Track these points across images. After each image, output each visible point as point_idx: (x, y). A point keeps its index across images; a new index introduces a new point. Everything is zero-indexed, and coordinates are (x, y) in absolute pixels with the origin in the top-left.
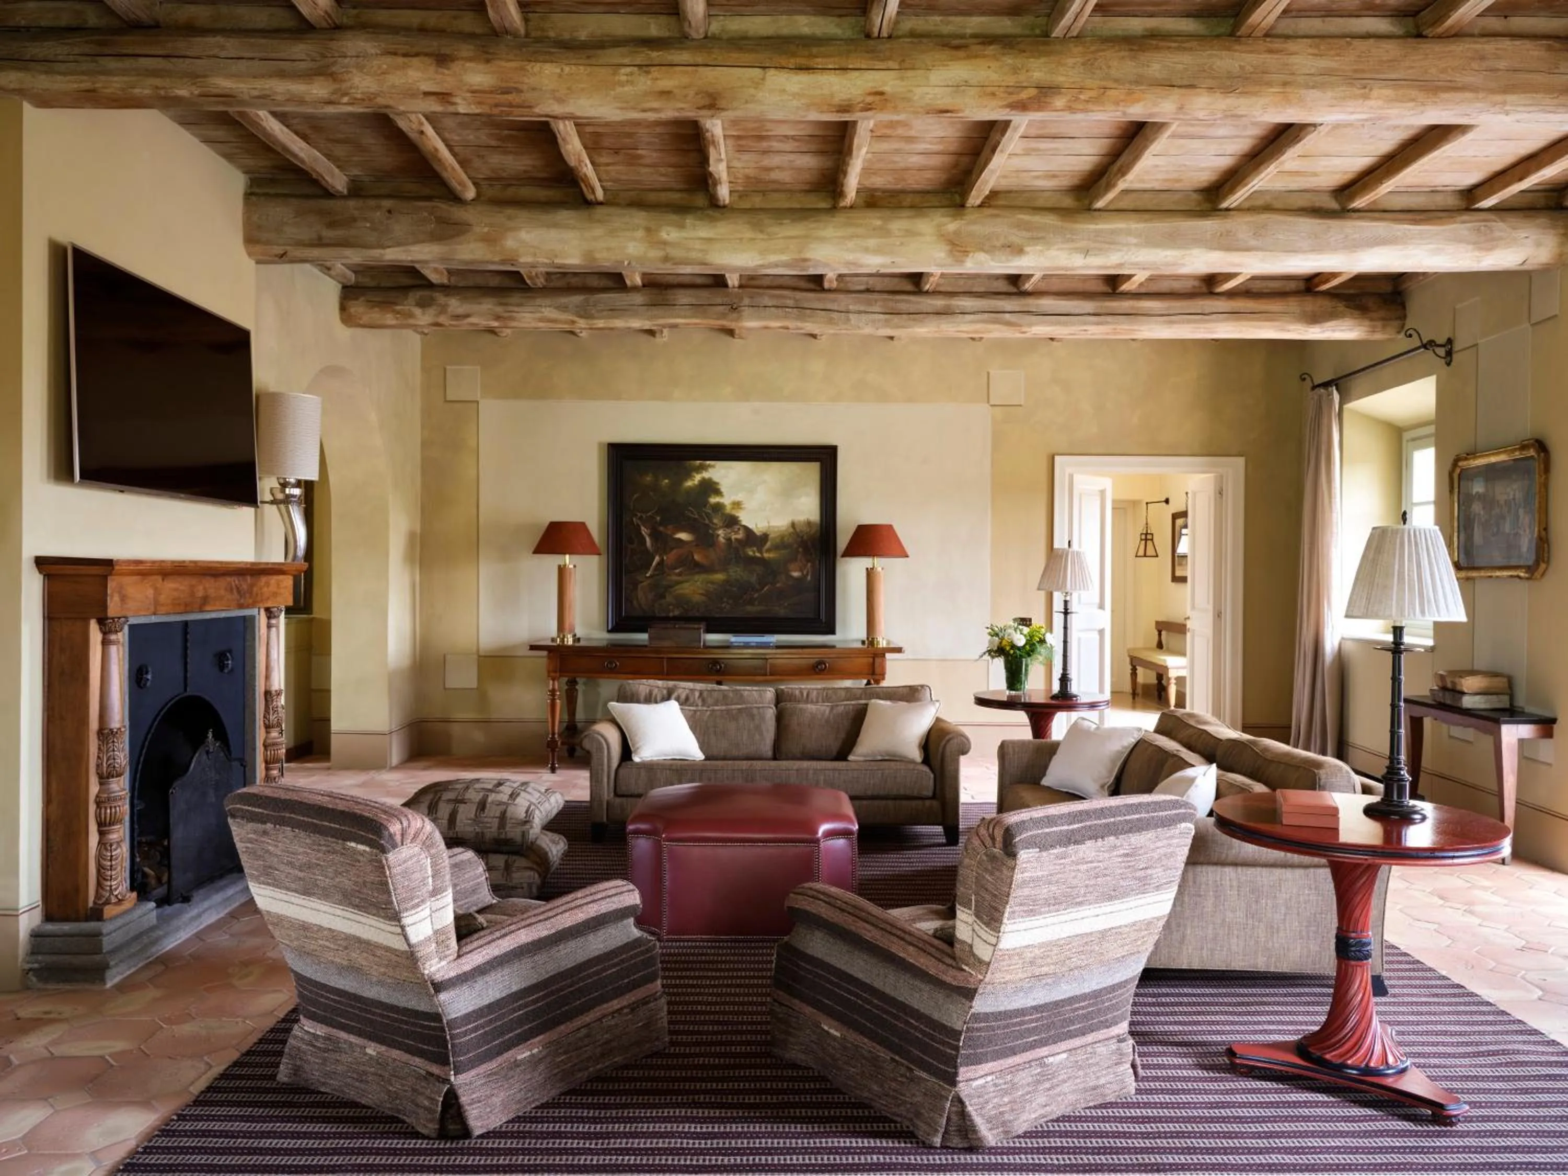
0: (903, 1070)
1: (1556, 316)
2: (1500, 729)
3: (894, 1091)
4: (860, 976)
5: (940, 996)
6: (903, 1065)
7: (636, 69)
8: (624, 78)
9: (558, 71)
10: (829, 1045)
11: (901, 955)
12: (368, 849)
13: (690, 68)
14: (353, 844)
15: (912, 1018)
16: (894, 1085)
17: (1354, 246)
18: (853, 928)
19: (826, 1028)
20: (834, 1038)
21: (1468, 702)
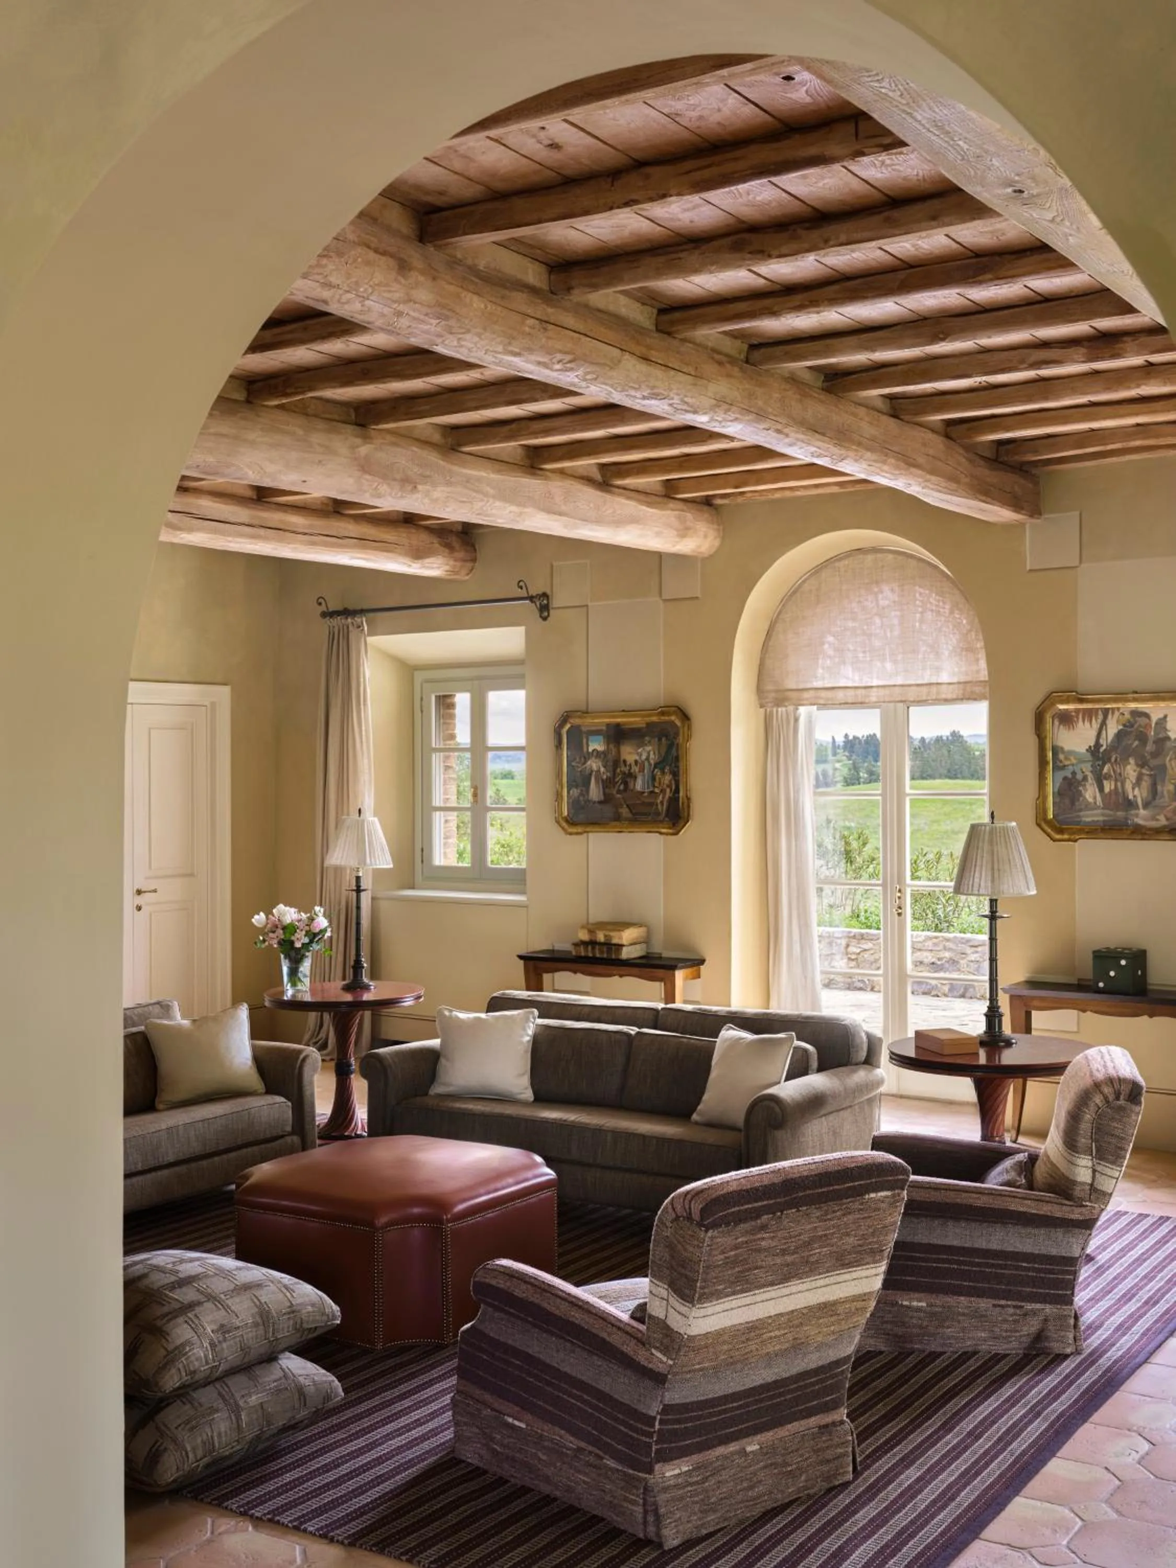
0: (1011, 1311)
1: (697, 598)
2: (674, 976)
3: (1006, 1331)
4: (956, 1243)
5: (1059, 1233)
6: (1008, 1306)
7: (537, 322)
8: (527, 329)
9: (482, 306)
10: (912, 1318)
11: (1021, 1209)
12: (888, 1193)
13: (577, 335)
14: (873, 1195)
15: (1023, 1261)
16: (1005, 1326)
17: (619, 522)
18: (958, 1201)
19: (905, 1303)
20: (919, 1309)
21: (626, 954)
